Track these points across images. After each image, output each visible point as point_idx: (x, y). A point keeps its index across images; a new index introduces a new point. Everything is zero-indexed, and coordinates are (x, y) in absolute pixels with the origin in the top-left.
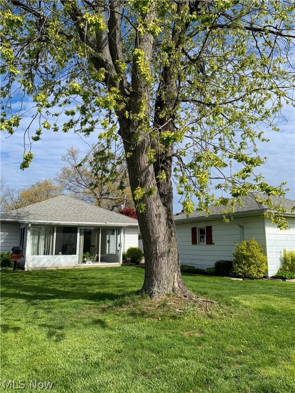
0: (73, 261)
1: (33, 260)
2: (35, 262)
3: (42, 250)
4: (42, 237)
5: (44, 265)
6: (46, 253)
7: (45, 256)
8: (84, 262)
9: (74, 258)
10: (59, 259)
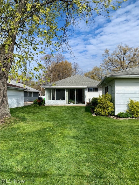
0: (64, 103)
1: (48, 102)
2: (49, 103)
3: (52, 98)
4: (52, 93)
5: (52, 104)
6: (53, 99)
7: (53, 100)
8: (69, 103)
9: (64, 102)
10: (58, 102)
